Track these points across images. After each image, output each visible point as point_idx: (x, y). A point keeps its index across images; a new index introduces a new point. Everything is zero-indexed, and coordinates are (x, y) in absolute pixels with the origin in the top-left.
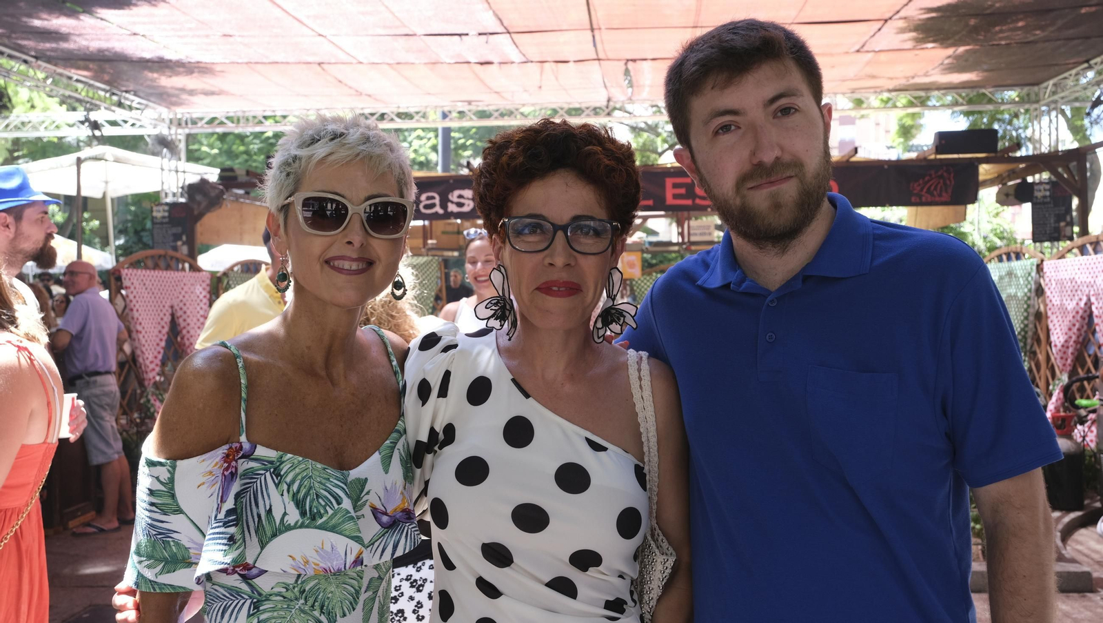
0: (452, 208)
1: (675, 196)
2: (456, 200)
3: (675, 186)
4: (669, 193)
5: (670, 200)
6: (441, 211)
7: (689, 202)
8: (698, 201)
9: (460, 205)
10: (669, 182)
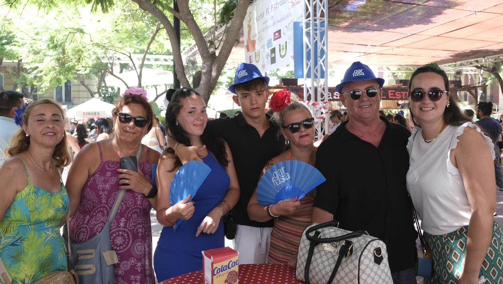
0: (335, 97)
1: (391, 96)
2: (336, 95)
3: (391, 93)
4: (390, 94)
5: (390, 97)
6: (332, 98)
7: (394, 97)
8: (396, 97)
9: (337, 97)
10: (389, 91)
